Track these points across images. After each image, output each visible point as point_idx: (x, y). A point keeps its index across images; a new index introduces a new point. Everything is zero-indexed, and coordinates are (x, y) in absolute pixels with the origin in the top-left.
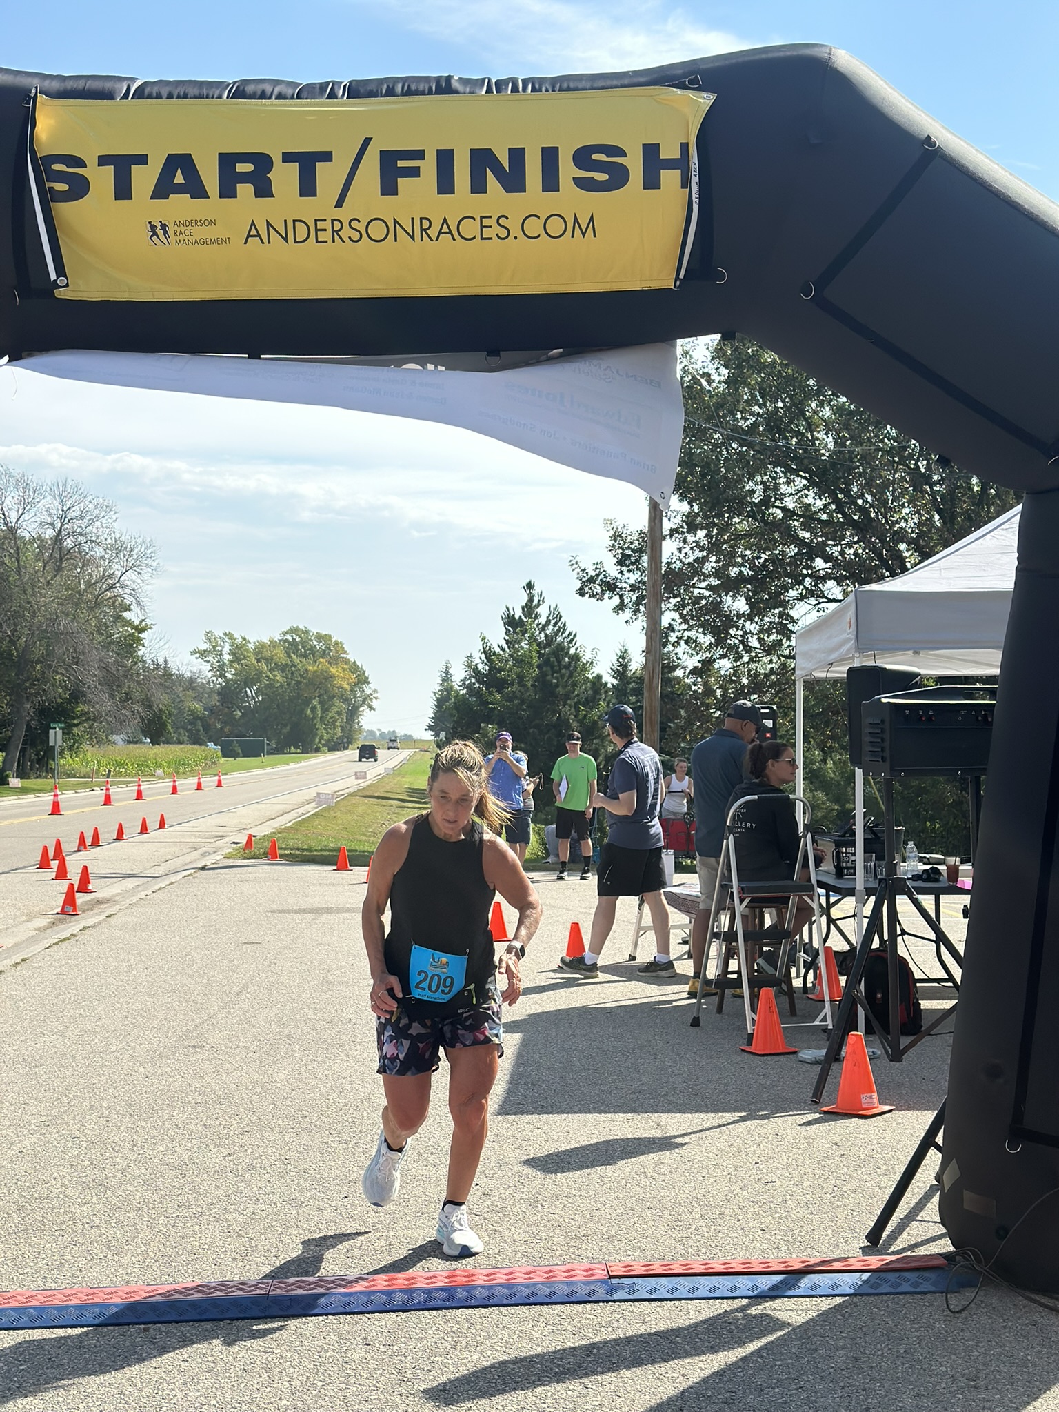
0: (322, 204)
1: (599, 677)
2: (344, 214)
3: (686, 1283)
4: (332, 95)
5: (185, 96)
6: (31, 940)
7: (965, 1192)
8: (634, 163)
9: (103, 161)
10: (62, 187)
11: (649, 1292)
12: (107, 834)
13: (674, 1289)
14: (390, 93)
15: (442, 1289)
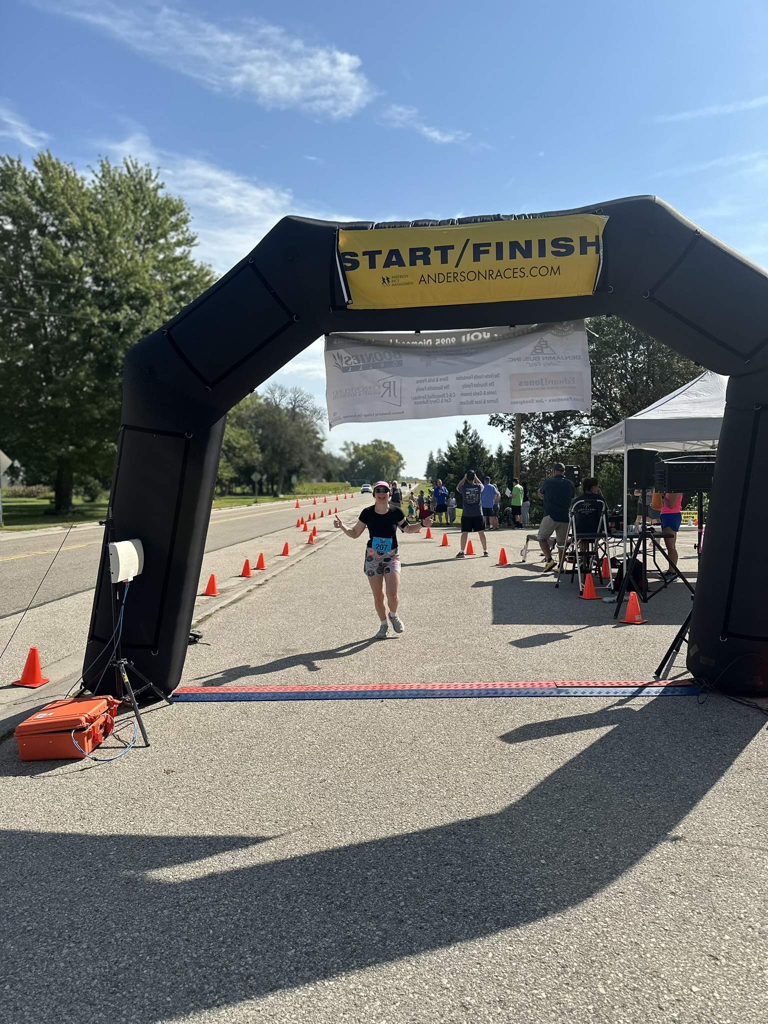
0: (450, 267)
1: (492, 456)
2: (458, 270)
3: (590, 690)
4: (452, 224)
5: (395, 227)
6: (300, 553)
7: (701, 657)
8: (576, 244)
9: (365, 253)
10: (349, 265)
11: (575, 693)
12: (318, 515)
13: (584, 693)
14: (476, 221)
15: (492, 690)
